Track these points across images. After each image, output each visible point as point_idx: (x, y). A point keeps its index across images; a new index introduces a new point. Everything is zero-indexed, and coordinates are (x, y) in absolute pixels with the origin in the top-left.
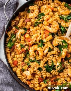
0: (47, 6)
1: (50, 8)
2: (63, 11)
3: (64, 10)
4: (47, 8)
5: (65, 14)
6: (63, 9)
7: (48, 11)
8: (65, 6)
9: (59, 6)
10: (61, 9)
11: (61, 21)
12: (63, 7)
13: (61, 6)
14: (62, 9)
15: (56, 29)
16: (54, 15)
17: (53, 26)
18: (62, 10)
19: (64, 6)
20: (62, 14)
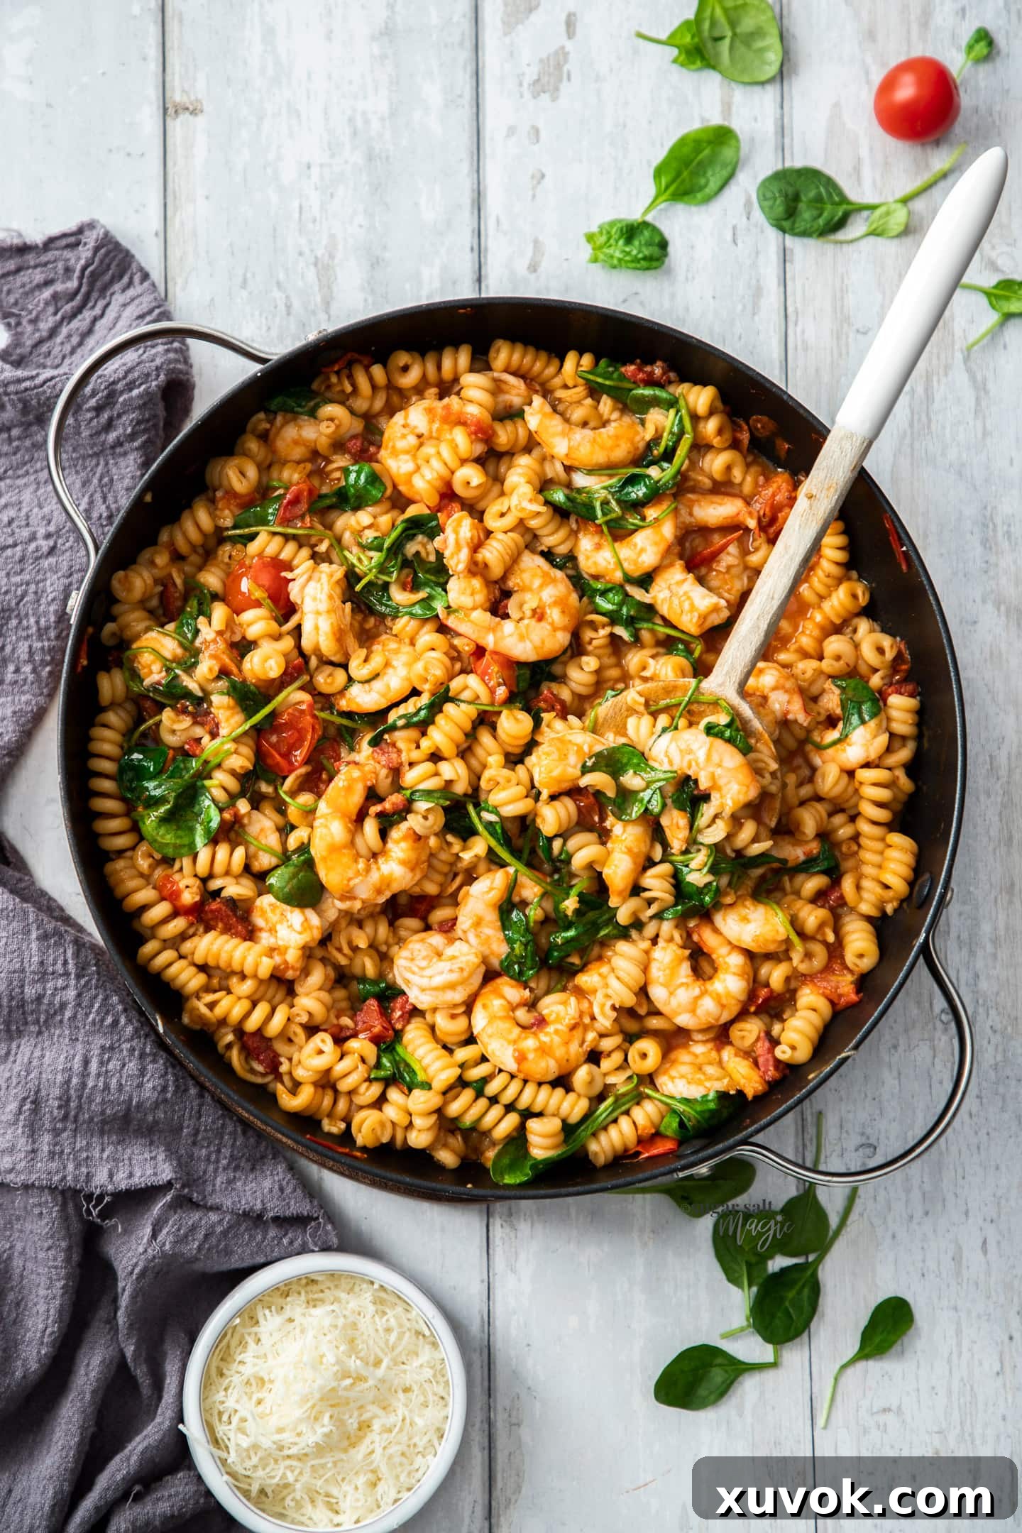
0: (430, 411)
1: (461, 422)
2: (580, 435)
3: (585, 424)
4: (436, 426)
5: (600, 458)
6: (578, 414)
7: (446, 453)
8: (594, 392)
9: (537, 400)
10: (556, 422)
11: (574, 534)
12: (579, 402)
13: (560, 394)
14: (567, 420)
15: (555, 629)
16: (502, 494)
17: (521, 606)
18: (564, 434)
19: (580, 391)
20: (569, 469)
